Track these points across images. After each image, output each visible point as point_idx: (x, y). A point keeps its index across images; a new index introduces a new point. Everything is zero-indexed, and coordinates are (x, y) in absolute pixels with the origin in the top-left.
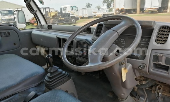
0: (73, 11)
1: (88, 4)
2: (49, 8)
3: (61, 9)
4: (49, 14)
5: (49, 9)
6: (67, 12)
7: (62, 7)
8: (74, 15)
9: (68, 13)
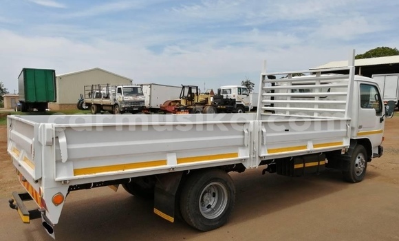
0: (242, 96)
1: (247, 82)
2: (197, 87)
3: (219, 91)
4: (196, 97)
5: (197, 89)
6: (231, 96)
7: (222, 87)
8: (242, 103)
9: (233, 98)
